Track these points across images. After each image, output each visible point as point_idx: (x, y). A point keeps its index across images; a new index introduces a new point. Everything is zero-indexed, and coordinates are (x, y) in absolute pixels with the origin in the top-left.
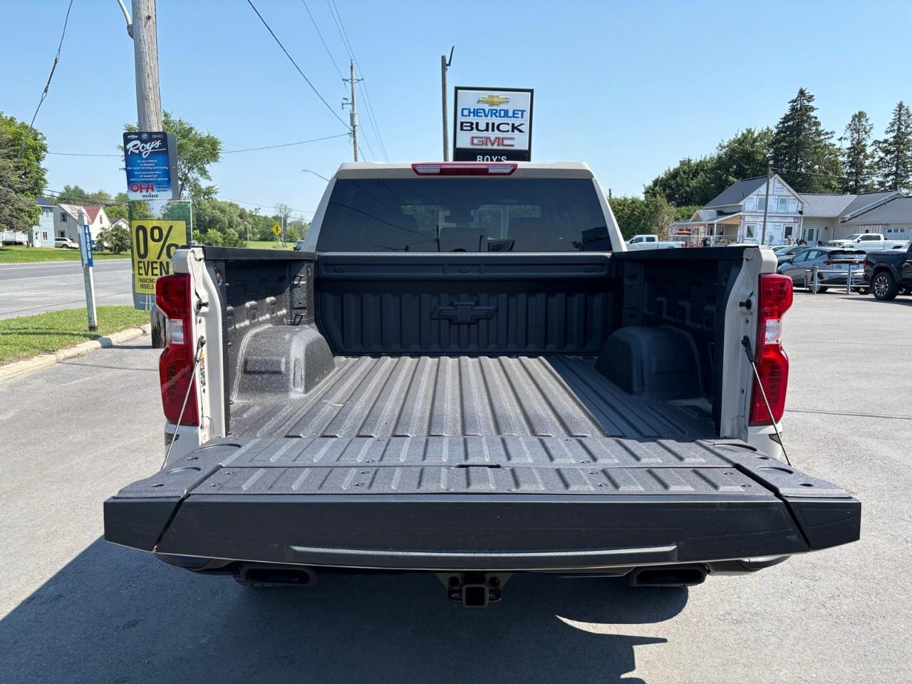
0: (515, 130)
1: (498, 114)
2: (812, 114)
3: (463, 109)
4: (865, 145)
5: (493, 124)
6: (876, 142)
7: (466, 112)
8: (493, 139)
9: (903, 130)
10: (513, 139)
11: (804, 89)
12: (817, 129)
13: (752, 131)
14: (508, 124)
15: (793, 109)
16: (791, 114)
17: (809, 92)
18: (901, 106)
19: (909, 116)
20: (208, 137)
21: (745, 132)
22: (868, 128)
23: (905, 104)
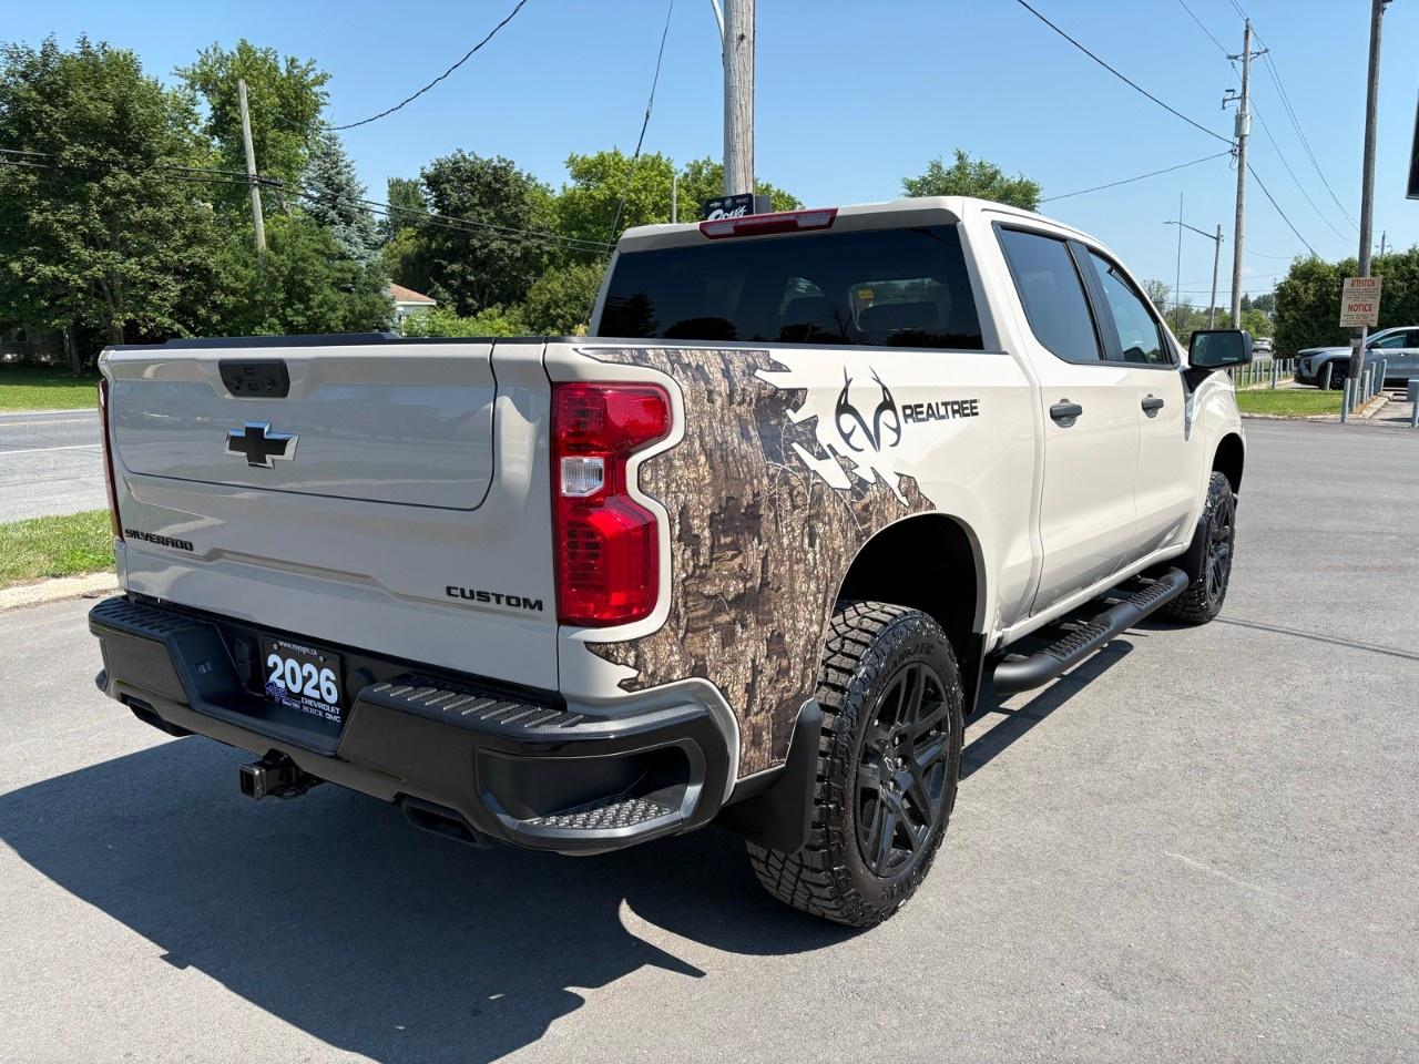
20: (1020, 182)
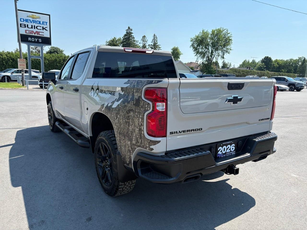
0: (44, 29)
1: (36, 22)
2: (132, 35)
3: (21, 19)
4: (146, 46)
5: (34, 26)
6: (149, 45)
7: (22, 20)
8: (35, 32)
9: (155, 42)
10: (43, 32)
11: (129, 27)
12: (134, 40)
13: (116, 38)
14: (41, 27)
15: (127, 32)
16: (127, 34)
17: (131, 28)
18: (154, 35)
19: (157, 38)
21: (114, 38)
22: (147, 40)
23: (156, 35)
